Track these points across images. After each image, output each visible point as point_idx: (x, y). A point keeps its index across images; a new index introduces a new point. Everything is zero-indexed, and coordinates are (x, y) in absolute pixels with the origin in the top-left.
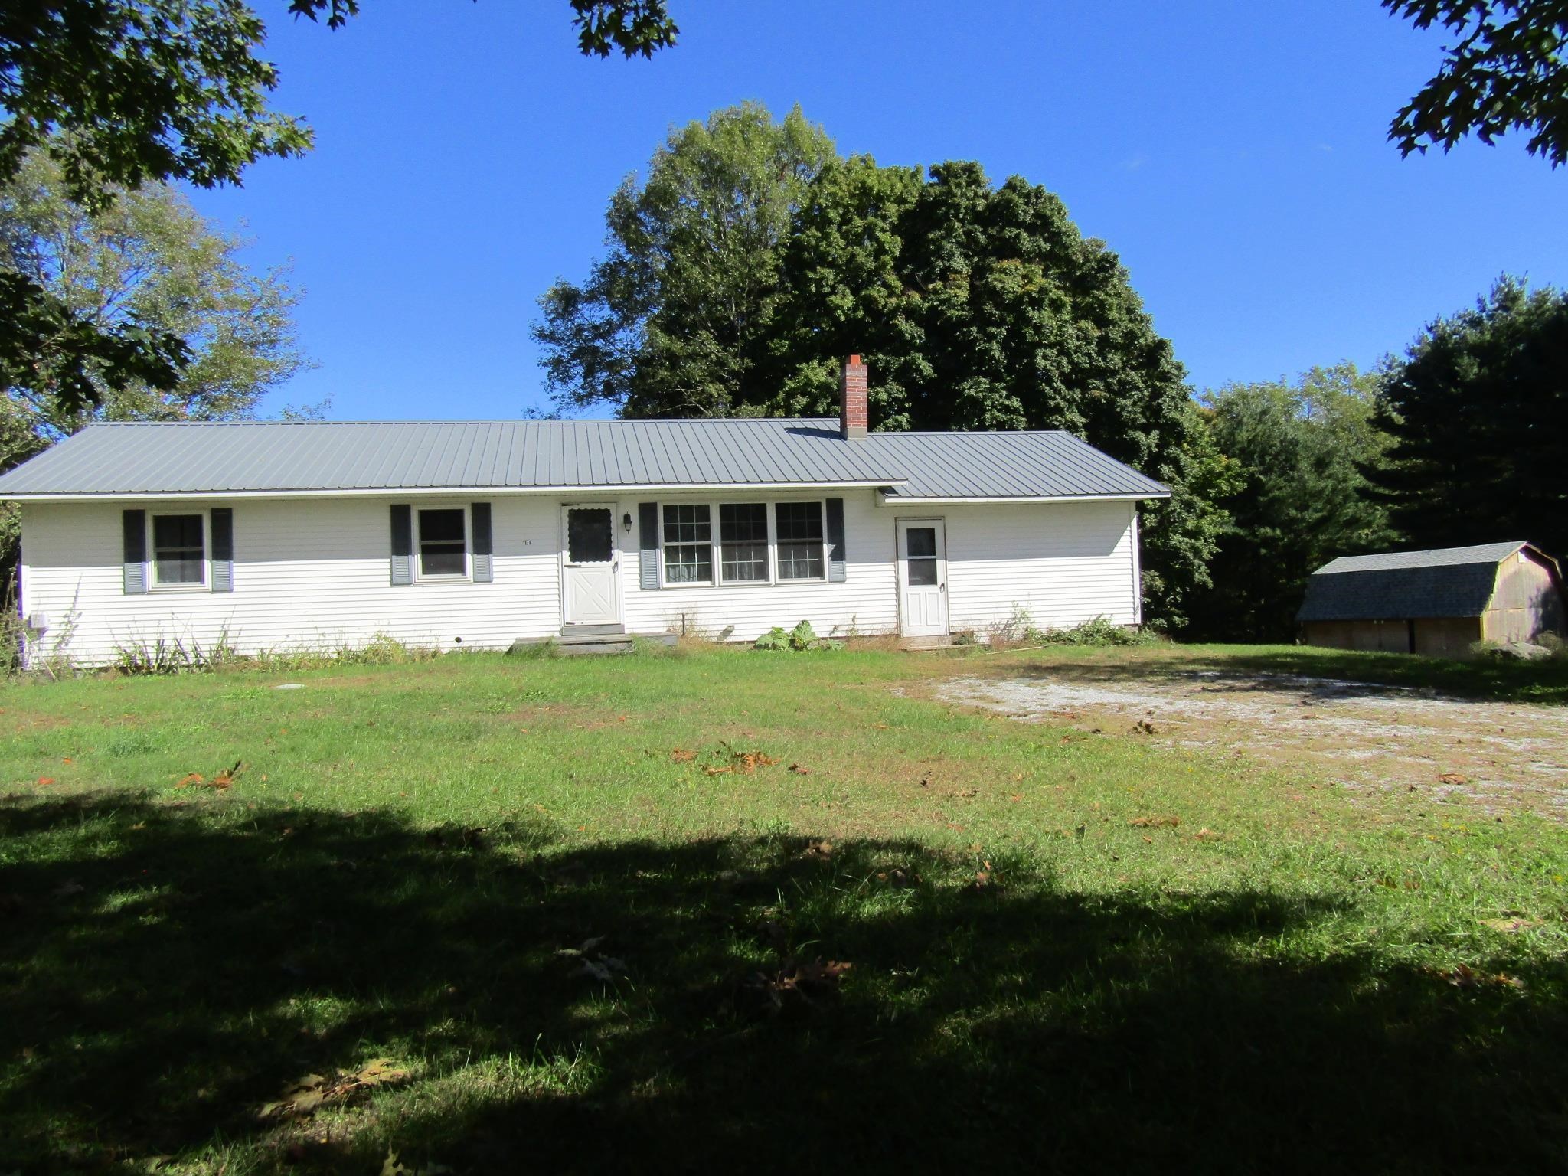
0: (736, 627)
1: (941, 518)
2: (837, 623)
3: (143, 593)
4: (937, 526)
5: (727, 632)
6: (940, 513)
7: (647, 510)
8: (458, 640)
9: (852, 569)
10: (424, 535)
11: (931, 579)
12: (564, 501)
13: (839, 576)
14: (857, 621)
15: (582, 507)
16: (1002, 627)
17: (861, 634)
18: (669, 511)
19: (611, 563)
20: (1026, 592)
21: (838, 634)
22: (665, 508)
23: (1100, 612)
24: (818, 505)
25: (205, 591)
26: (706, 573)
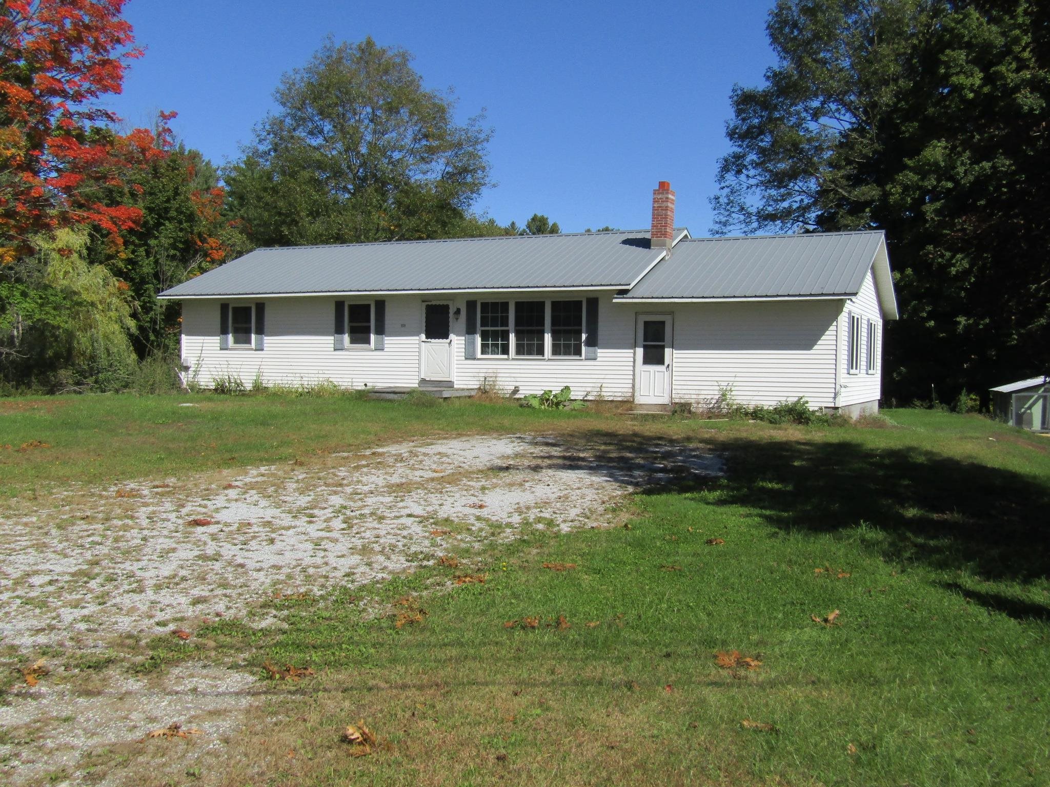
0: (521, 388)
1: (672, 313)
2: (589, 389)
3: (226, 349)
4: (667, 319)
5: (516, 391)
6: (672, 310)
7: (471, 305)
8: (366, 385)
9: (601, 353)
10: (351, 320)
11: (660, 361)
12: (424, 299)
13: (592, 356)
14: (603, 389)
15: (434, 303)
16: (714, 401)
17: (606, 399)
18: (485, 306)
19: (448, 341)
20: (733, 375)
21: (590, 398)
22: (482, 304)
23: (801, 395)
24: (581, 302)
25: (252, 349)
26: (505, 351)
